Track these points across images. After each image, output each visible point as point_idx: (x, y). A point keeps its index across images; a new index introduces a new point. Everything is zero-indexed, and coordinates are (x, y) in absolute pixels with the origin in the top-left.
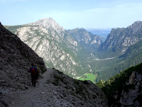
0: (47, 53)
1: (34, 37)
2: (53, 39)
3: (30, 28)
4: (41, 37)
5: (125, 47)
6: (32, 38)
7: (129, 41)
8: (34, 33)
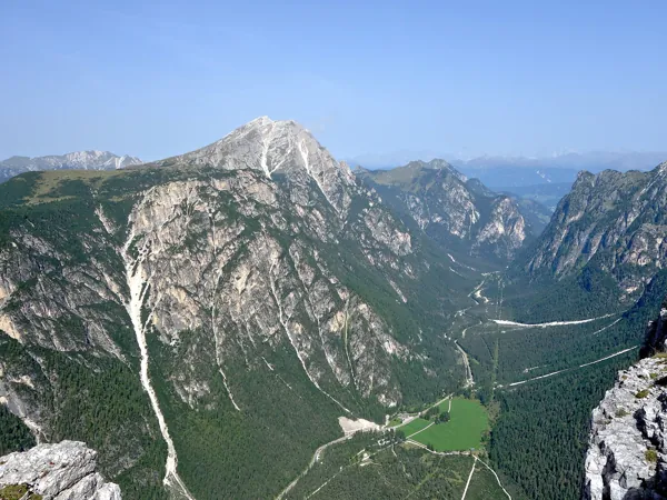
0: (270, 300)
1: (214, 229)
2: (296, 230)
3: (197, 188)
4: (243, 229)
5: (640, 270)
6: (204, 234)
7: (659, 241)
8: (213, 211)
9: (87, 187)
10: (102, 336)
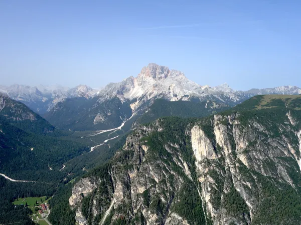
9: (283, 103)
10: (284, 173)
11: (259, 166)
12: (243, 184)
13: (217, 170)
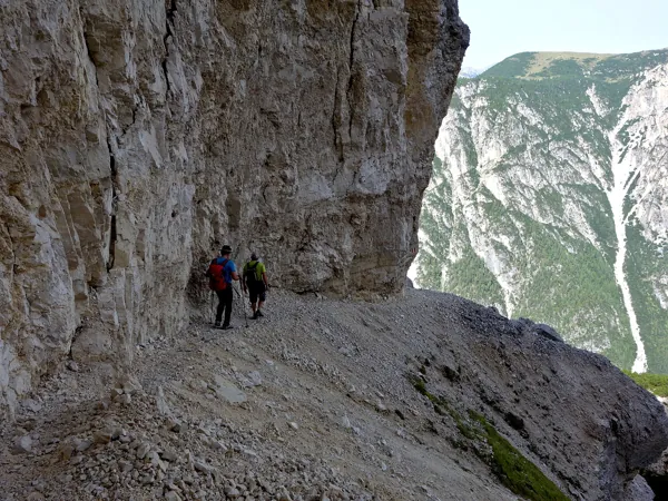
9: (579, 67)
10: (579, 219)
11: (528, 201)
12: (493, 241)
13: (435, 213)
